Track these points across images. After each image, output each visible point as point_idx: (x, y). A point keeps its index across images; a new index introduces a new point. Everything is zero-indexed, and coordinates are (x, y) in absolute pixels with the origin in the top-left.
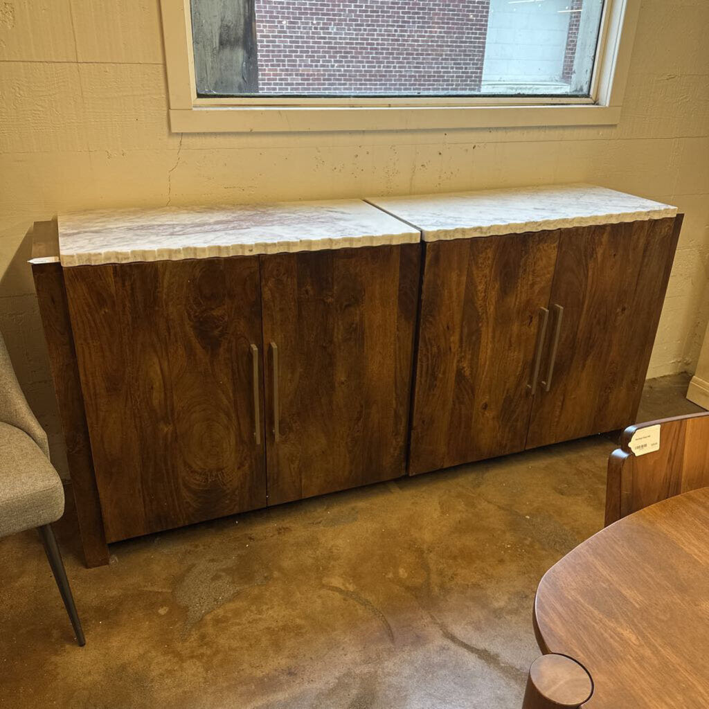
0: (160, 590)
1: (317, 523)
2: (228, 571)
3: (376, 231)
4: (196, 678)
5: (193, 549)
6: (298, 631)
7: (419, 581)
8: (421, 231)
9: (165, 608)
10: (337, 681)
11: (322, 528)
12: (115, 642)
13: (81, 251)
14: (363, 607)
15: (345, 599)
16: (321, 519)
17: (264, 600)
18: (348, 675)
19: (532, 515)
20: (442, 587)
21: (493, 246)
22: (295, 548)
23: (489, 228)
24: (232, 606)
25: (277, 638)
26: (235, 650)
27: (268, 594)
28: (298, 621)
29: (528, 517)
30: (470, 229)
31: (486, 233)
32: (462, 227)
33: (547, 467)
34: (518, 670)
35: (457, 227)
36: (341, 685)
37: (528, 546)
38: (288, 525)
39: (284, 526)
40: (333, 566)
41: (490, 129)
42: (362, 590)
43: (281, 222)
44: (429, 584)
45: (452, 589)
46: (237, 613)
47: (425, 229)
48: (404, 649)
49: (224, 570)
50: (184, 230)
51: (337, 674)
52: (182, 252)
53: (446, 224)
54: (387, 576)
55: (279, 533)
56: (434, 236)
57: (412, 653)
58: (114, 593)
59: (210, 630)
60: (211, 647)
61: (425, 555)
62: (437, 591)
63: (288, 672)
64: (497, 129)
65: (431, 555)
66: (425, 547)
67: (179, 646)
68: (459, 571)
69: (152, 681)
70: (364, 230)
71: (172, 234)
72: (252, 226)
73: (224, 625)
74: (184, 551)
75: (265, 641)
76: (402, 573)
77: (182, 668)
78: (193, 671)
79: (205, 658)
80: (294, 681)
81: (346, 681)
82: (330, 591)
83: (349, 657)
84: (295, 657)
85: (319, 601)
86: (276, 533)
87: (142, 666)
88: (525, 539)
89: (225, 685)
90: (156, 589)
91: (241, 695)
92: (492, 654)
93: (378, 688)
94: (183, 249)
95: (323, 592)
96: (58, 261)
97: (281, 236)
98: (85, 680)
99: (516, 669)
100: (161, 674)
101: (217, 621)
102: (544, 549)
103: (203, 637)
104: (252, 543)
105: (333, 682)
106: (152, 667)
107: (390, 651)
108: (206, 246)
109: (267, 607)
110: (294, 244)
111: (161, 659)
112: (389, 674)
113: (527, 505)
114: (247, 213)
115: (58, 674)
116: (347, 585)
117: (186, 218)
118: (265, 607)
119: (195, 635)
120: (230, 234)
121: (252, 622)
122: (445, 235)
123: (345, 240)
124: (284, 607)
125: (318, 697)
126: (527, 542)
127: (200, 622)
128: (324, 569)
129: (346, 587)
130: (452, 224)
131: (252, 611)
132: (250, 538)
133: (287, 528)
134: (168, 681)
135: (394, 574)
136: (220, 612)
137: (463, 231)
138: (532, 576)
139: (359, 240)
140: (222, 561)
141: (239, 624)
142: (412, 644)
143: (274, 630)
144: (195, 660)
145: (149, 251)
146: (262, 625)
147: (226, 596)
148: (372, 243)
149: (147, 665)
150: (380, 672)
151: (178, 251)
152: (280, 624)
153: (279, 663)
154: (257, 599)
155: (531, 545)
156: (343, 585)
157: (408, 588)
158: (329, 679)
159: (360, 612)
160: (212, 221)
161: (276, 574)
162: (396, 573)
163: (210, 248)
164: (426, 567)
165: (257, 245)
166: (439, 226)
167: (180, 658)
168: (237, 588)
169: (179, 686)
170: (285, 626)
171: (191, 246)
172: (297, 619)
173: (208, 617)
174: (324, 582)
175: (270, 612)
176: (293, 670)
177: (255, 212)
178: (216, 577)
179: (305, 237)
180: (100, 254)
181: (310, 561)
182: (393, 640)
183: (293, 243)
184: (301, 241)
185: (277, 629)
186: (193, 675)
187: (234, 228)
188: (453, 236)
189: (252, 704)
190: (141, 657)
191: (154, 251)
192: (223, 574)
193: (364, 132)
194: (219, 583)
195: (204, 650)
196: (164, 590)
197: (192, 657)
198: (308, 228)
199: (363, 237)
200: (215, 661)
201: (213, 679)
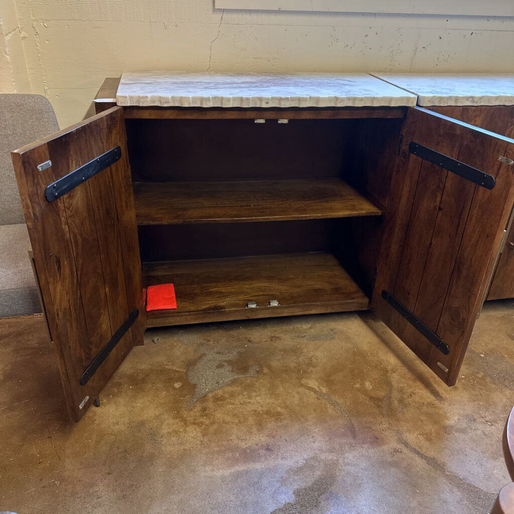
0: (177, 370)
1: (302, 337)
2: (230, 362)
3: (377, 94)
4: (195, 440)
5: (205, 342)
6: (277, 416)
7: (381, 394)
8: (418, 97)
9: (179, 383)
10: (305, 462)
11: (306, 341)
12: (139, 403)
13: (132, 94)
14: (332, 407)
15: (318, 398)
16: (305, 334)
17: (254, 389)
18: (314, 458)
19: (486, 355)
20: (401, 401)
21: (482, 116)
22: (282, 353)
23: (481, 98)
24: (229, 389)
25: (261, 419)
26: (227, 423)
27: (257, 384)
28: (279, 409)
29: (483, 356)
30: (463, 98)
31: (477, 103)
32: (456, 95)
33: (503, 317)
34: (461, 480)
35: (451, 95)
36: (308, 466)
37: (480, 379)
38: (279, 335)
39: (276, 336)
40: (311, 372)
41: (488, 18)
42: (333, 393)
43: (296, 85)
44: (390, 398)
45: (410, 404)
46: (232, 395)
47: (421, 95)
48: (363, 446)
49: (226, 361)
50: (217, 86)
51: (305, 456)
52: (211, 100)
53: (441, 93)
54: (355, 386)
55: (271, 340)
56: (429, 101)
57: (370, 451)
58: (143, 367)
59: (210, 405)
60: (210, 418)
61: (389, 374)
62: (396, 403)
63: (266, 448)
64: (495, 17)
65: (394, 375)
66: (389, 368)
67: (185, 414)
68: (417, 390)
69: (162, 437)
70: (366, 92)
71: (206, 88)
72: (271, 86)
73: (221, 402)
74: (199, 343)
75: (251, 420)
76: (368, 386)
77: (185, 431)
78: (193, 434)
79: (204, 426)
80: (270, 456)
81: (312, 463)
82: (307, 391)
83: (316, 445)
84: (274, 437)
85: (297, 396)
86: (269, 340)
87: (156, 424)
88: (478, 373)
89: (216, 449)
90: (174, 368)
91: (228, 459)
92: (439, 463)
93: (338, 474)
94: (213, 98)
95: (301, 390)
96: (115, 101)
97: (295, 94)
98: (114, 428)
99: (459, 478)
100: (169, 433)
101: (217, 399)
102: (494, 383)
103: (204, 409)
104: (250, 344)
105: (301, 462)
106: (163, 427)
107: (351, 446)
108: (231, 96)
109: (256, 394)
110: (305, 100)
111: (171, 421)
112: (349, 464)
113: (482, 345)
114: (268, 78)
115: (95, 420)
116: (321, 388)
117: (220, 79)
118: (254, 394)
119: (198, 407)
120: (252, 90)
121: (242, 404)
122: (440, 102)
123: (349, 99)
124: (269, 396)
125: (288, 472)
126: (480, 376)
127: (204, 398)
128: (304, 372)
129: (320, 389)
130: (446, 93)
131: (244, 396)
132: (249, 341)
133: (278, 337)
134: (174, 439)
135: (360, 385)
136: (220, 392)
137: (457, 99)
138: (481, 403)
139: (361, 99)
140: (226, 354)
141: (233, 404)
142: (371, 443)
143: (259, 413)
144: (196, 426)
145: (185, 97)
146: (250, 408)
147: (226, 381)
148: (373, 103)
149: (160, 424)
150: (341, 461)
151: (208, 99)
152: (265, 409)
153: (260, 440)
154: (250, 387)
155: (483, 378)
156: (318, 387)
157: (371, 398)
158: (299, 459)
159: (330, 410)
160: (239, 81)
161: (266, 370)
162: (362, 384)
163: (234, 99)
164: (388, 383)
165: (273, 98)
166: (434, 93)
167: (185, 423)
168: (235, 376)
169: (181, 444)
170: (269, 411)
171: (220, 96)
172: (279, 408)
173: (210, 395)
174: (302, 382)
175: (258, 398)
176: (270, 447)
177: (276, 78)
178: (220, 366)
179: (315, 95)
180: (147, 97)
181: (293, 365)
182: (354, 437)
183: (303, 98)
184: (310, 97)
185: (261, 412)
186: (193, 438)
187: (256, 86)
188: (447, 103)
189: (235, 468)
190: (157, 417)
191: (189, 98)
192: (226, 364)
193: (375, 14)
194: (222, 370)
195: (204, 420)
196: (180, 370)
197: (194, 424)
198: (319, 89)
199: (365, 97)
200: (212, 429)
201: (207, 443)
